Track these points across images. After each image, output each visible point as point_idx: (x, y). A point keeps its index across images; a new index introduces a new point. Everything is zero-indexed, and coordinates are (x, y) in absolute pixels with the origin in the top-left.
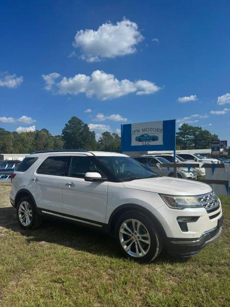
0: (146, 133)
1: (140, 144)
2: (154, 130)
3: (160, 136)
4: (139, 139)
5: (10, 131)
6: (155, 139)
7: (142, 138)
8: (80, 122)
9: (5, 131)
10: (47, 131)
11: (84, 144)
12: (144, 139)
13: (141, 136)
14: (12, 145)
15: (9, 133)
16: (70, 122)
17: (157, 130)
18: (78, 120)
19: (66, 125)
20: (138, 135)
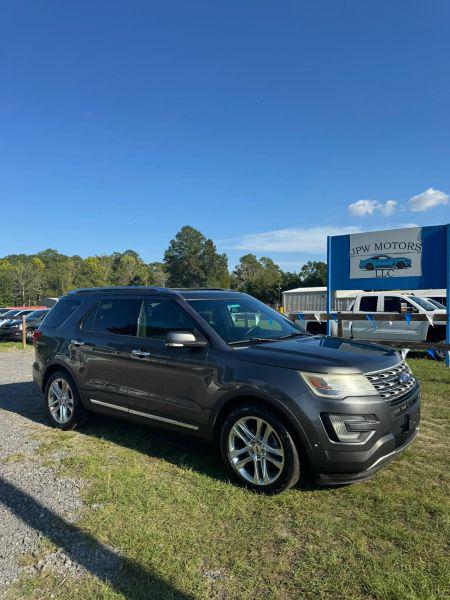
0: (384, 251)
1: (371, 274)
2: (403, 246)
3: (416, 258)
4: (368, 266)
5: (67, 255)
6: (403, 264)
7: (374, 263)
8: (198, 236)
9: (57, 255)
10: (135, 255)
11: (206, 280)
12: (379, 264)
13: (373, 258)
14: (70, 280)
15: (65, 258)
16: (178, 236)
17: (409, 246)
18: (195, 231)
19: (172, 242)
20: (365, 256)
